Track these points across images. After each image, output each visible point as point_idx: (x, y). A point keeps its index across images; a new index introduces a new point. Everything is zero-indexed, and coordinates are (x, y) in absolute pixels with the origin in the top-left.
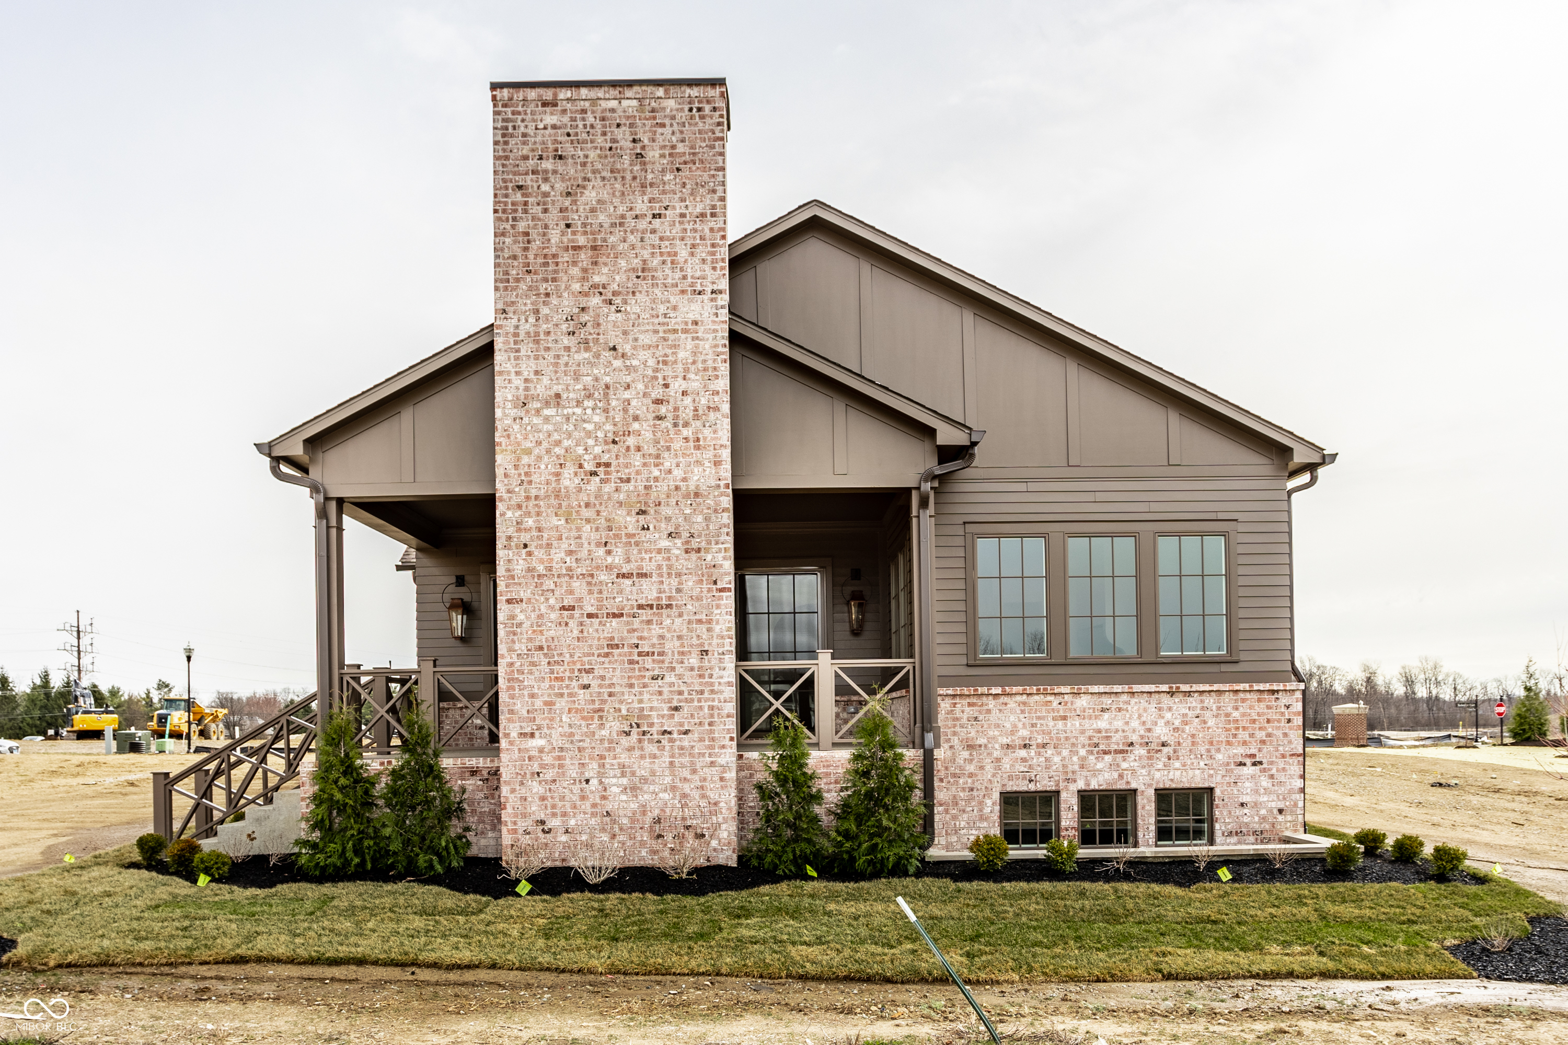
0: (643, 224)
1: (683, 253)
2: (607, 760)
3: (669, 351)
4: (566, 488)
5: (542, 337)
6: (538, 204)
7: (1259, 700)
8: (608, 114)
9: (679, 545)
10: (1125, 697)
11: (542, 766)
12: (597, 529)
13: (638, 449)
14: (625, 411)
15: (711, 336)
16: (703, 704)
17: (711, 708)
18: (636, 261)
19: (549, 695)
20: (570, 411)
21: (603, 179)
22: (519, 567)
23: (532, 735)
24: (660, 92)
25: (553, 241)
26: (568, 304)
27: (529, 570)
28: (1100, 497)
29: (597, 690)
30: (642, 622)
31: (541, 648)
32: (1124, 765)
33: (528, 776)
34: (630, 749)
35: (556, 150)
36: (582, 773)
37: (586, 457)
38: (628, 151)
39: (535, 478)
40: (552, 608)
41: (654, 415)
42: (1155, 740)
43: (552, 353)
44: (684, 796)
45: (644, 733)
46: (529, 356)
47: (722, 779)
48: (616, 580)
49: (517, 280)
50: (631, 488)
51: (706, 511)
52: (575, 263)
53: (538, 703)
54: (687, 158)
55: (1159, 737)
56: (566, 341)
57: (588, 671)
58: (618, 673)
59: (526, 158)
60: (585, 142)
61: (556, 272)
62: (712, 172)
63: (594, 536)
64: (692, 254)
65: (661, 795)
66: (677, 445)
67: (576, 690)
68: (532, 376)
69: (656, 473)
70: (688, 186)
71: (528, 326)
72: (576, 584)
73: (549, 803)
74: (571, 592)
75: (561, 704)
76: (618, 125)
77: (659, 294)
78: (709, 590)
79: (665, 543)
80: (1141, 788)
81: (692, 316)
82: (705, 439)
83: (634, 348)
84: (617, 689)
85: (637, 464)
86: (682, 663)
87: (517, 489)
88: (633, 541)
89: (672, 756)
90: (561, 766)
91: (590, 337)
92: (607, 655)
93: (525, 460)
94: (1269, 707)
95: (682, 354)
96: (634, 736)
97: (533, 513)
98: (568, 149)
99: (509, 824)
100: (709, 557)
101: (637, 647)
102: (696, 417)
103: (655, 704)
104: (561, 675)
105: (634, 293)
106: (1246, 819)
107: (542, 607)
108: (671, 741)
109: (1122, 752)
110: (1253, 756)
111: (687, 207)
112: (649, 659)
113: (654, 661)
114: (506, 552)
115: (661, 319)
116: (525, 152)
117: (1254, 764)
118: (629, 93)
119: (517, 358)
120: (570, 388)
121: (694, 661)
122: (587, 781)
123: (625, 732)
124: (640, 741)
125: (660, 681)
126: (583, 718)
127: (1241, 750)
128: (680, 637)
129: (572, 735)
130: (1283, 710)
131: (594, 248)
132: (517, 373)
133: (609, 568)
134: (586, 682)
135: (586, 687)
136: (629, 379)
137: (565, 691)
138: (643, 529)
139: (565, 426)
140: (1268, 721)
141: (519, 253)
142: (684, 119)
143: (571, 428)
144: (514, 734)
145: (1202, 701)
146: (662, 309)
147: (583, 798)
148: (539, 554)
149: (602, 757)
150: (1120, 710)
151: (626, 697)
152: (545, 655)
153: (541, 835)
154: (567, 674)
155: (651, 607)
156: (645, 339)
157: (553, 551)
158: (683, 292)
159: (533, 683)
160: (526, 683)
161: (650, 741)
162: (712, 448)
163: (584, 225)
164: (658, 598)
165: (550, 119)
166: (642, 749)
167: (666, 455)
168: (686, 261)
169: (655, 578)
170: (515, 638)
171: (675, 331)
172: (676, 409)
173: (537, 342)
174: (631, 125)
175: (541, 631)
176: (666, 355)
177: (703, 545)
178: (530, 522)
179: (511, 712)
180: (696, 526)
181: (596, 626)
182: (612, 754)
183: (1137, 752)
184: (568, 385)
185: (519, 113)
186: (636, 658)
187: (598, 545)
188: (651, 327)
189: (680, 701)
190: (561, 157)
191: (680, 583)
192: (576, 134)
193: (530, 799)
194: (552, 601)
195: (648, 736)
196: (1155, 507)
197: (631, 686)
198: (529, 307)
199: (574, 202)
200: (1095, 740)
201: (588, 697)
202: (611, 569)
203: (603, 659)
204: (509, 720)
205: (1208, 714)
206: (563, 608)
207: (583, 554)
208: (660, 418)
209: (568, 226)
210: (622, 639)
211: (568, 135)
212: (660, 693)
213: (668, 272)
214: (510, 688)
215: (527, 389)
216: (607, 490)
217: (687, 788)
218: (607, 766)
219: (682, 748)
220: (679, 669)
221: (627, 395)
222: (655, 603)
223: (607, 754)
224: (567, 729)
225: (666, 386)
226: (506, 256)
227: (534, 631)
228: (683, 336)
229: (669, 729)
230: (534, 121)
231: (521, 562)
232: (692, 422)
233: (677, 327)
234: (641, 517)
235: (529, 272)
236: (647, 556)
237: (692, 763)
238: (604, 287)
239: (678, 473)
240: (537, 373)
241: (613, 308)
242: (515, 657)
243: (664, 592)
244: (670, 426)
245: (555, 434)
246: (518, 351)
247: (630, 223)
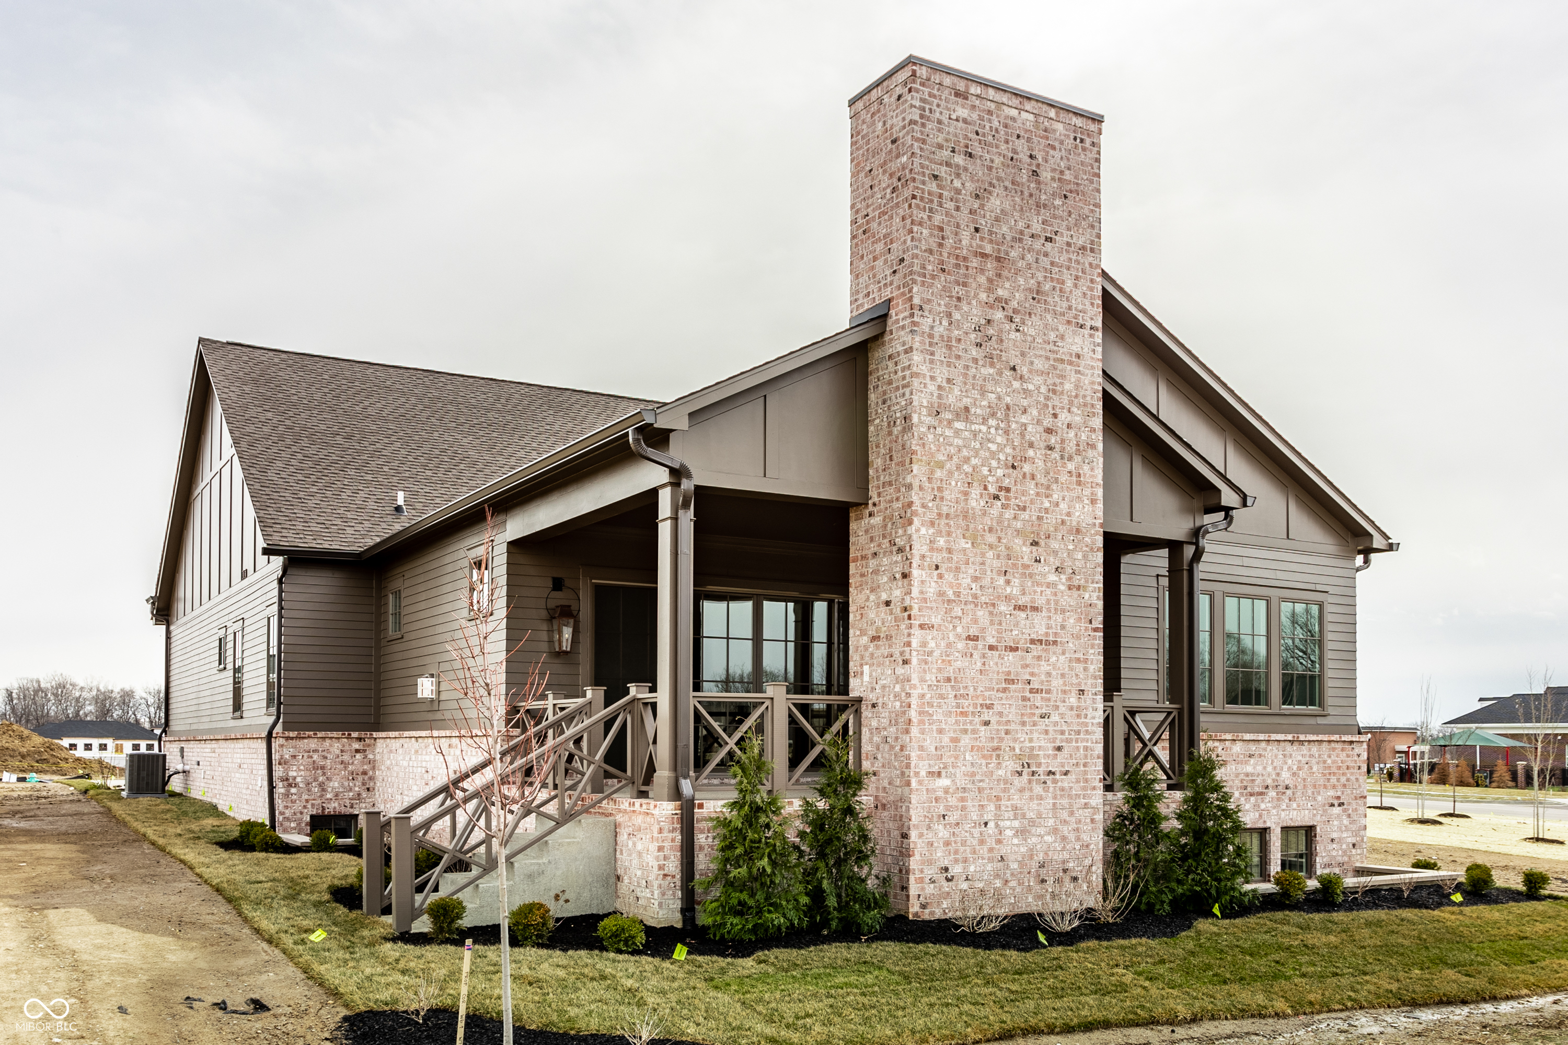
0: (1038, 245)
1: (1069, 283)
2: (1003, 802)
3: (1058, 381)
4: (973, 509)
5: (954, 343)
6: (952, 200)
7: (1343, 750)
8: (1010, 123)
9: (1064, 580)
10: (1263, 744)
11: (948, 808)
12: (998, 557)
13: (1033, 477)
14: (1022, 435)
15: (1089, 372)
16: (1079, 744)
17: (1086, 748)
18: (1032, 281)
19: (955, 731)
20: (977, 427)
21: (1006, 188)
22: (932, 590)
23: (939, 774)
24: (1052, 113)
25: (964, 243)
26: (976, 314)
27: (941, 594)
28: (1247, 562)
29: (995, 727)
30: (1034, 657)
31: (949, 680)
32: (1263, 806)
33: (935, 819)
34: (1022, 790)
35: (967, 147)
36: (982, 815)
37: (990, 479)
38: (1026, 166)
39: (946, 494)
40: (958, 636)
41: (1045, 444)
42: (1281, 784)
43: (962, 362)
44: (1064, 838)
45: (1033, 773)
46: (942, 361)
47: (1092, 821)
48: (1013, 612)
49: (933, 277)
50: (1027, 517)
51: (1085, 549)
52: (982, 271)
53: (946, 740)
54: (1072, 187)
55: (1284, 781)
56: (974, 352)
57: (990, 707)
58: (1013, 710)
59: (940, 147)
60: (991, 145)
61: (966, 276)
62: (1091, 207)
63: (996, 563)
64: (1076, 286)
65: (1046, 838)
66: (1063, 478)
67: (978, 726)
68: (944, 384)
69: (1047, 505)
70: (1073, 216)
71: (941, 329)
72: (980, 613)
73: (952, 848)
74: (975, 621)
75: (966, 740)
76: (1018, 137)
77: (1050, 320)
78: (1086, 629)
79: (1053, 578)
80: (1273, 826)
81: (1075, 349)
82: (1085, 475)
83: (1030, 371)
84: (1012, 727)
85: (1032, 492)
86: (1064, 702)
87: (930, 505)
88: (1027, 572)
89: (1055, 798)
90: (963, 808)
91: (994, 352)
92: (1005, 690)
93: (938, 474)
94: (1348, 756)
95: (1068, 386)
96: (1025, 776)
97: (944, 533)
98: (977, 150)
99: (917, 872)
100: (1087, 596)
101: (1029, 683)
102: (1078, 452)
103: (1042, 743)
104: (966, 709)
105: (1030, 314)
106: (1334, 853)
107: (951, 635)
108: (1055, 782)
109: (1261, 794)
110: (1339, 798)
111: (1072, 236)
112: (1038, 696)
113: (1042, 698)
114: (920, 571)
115: (1051, 347)
116: (940, 140)
117: (1339, 805)
118: (1028, 106)
119: (932, 362)
120: (977, 403)
121: (1073, 700)
122: (986, 824)
123: (1018, 772)
124: (1030, 782)
125: (1046, 720)
126: (984, 757)
127: (1331, 793)
128: (1063, 675)
129: (973, 774)
130: (1356, 758)
131: (998, 259)
132: (932, 378)
133: (1008, 598)
134: (987, 719)
135: (987, 723)
136: (1025, 403)
137: (969, 727)
138: (1036, 561)
139: (973, 443)
140: (1348, 768)
141: (935, 247)
142: (1070, 147)
143: (978, 446)
144: (923, 773)
145: (1310, 750)
146: (1052, 336)
147: (982, 842)
148: (949, 577)
149: (998, 798)
150: (1260, 755)
151: (1019, 735)
152: (952, 687)
153: (945, 884)
154: (971, 709)
155: (1040, 641)
156: (1039, 364)
157: (961, 576)
158: (1069, 322)
159: (941, 718)
160: (935, 717)
161: (1038, 781)
162: (1089, 485)
163: (991, 232)
164: (1047, 634)
165: (962, 112)
166: (1031, 790)
167: (1054, 487)
168: (1071, 292)
169: (1044, 614)
170: (927, 667)
171: (1062, 361)
172: (1063, 441)
173: (949, 348)
174: (1029, 140)
175: (949, 661)
176: (1055, 384)
177: (1082, 582)
178: (941, 542)
179: (921, 748)
180: (1077, 563)
181: (996, 660)
182: (1006, 795)
183: (1270, 794)
184: (976, 399)
185: (934, 96)
186: (1028, 694)
187: (999, 574)
188: (1043, 353)
189: (1062, 741)
190: (970, 155)
191: (1064, 620)
192: (984, 135)
193: (935, 844)
194: (959, 629)
195: (1036, 777)
196: (1280, 575)
197: (1023, 724)
198: (943, 308)
199: (982, 206)
200: (1245, 783)
201: (988, 735)
202: (1010, 600)
203: (1001, 695)
204: (920, 758)
205: (1314, 761)
206: (969, 638)
207: (986, 582)
208: (1051, 448)
209: (977, 230)
210: (1017, 674)
211: (977, 134)
212: (1047, 732)
213: (1057, 299)
214: (921, 722)
215: (940, 397)
216: (1007, 516)
217: (1065, 830)
218: (1003, 808)
219: (1062, 789)
220: (1062, 709)
221: (1024, 419)
222: (1044, 639)
223: (1002, 795)
224: (969, 769)
225: (1055, 416)
226: (924, 248)
227: (943, 661)
228: (1069, 367)
229: (1053, 770)
230: (948, 109)
231: (933, 584)
232: (1075, 457)
233: (1063, 357)
234: (1034, 548)
235: (943, 270)
236: (1039, 590)
237: (1071, 805)
238: (1006, 303)
239: (1063, 506)
240: (949, 381)
241: (1014, 326)
242: (925, 687)
243: (1052, 628)
244: (1058, 458)
245: (964, 450)
246: (932, 354)
247: (1028, 241)
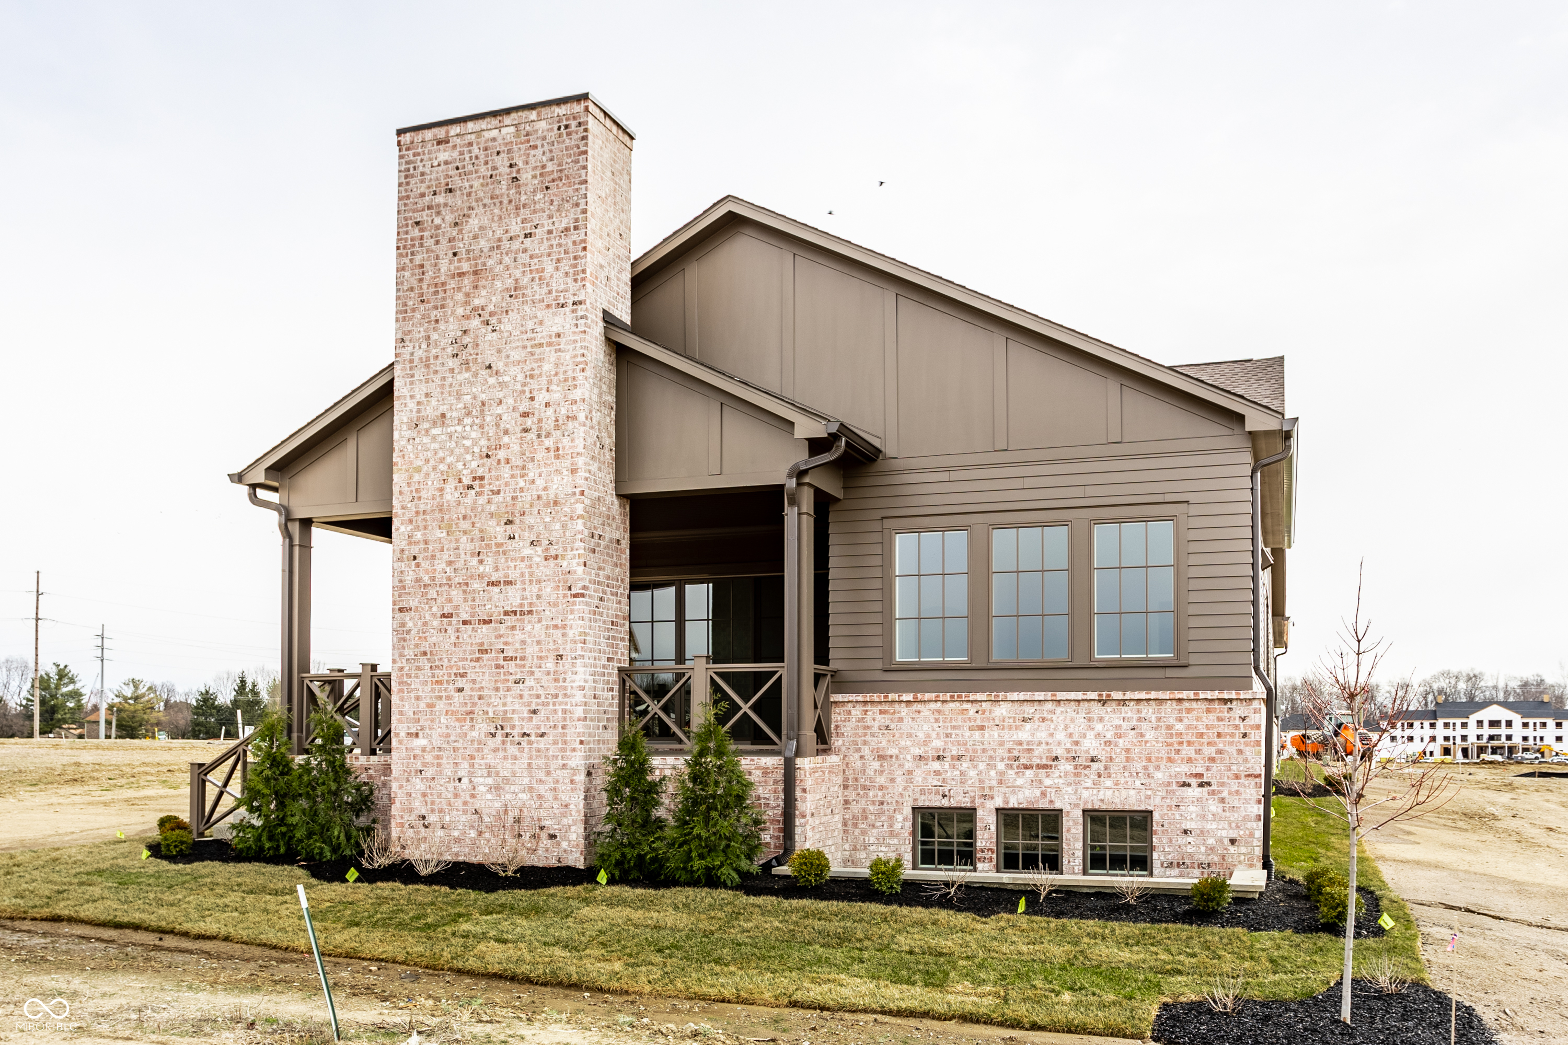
0: (516, 245)
1: (549, 268)
2: (476, 761)
3: (535, 365)
4: (448, 502)
5: (432, 361)
6: (432, 237)
7: (1208, 711)
8: (490, 144)
9: (540, 552)
10: (1049, 706)
11: (425, 764)
12: (472, 540)
13: (508, 461)
14: (498, 425)
15: (571, 347)
16: (557, 707)
17: (564, 711)
18: (510, 281)
19: (431, 698)
20: (453, 429)
21: (485, 205)
22: (409, 578)
23: (417, 735)
24: (533, 115)
25: (442, 270)
26: (452, 328)
27: (418, 580)
28: (1028, 483)
29: (469, 693)
30: (507, 628)
31: (425, 653)
32: (1048, 782)
33: (413, 773)
34: (496, 750)
35: (447, 185)
36: (456, 772)
37: (465, 472)
38: (506, 177)
39: (423, 494)
40: (434, 615)
41: (521, 428)
42: (1083, 754)
43: (439, 376)
44: (540, 797)
45: (507, 735)
46: (421, 380)
47: (572, 781)
48: (486, 588)
49: (413, 310)
50: (501, 500)
51: (563, 519)
52: (459, 289)
53: (422, 705)
54: (555, 175)
55: (1087, 752)
56: (451, 363)
57: (463, 675)
58: (487, 677)
59: (423, 195)
60: (471, 173)
61: (444, 299)
62: (577, 186)
63: (470, 547)
64: (557, 269)
65: (520, 795)
66: (540, 455)
67: (452, 693)
68: (423, 399)
69: (522, 484)
70: (555, 203)
71: (421, 351)
72: (454, 593)
73: (429, 799)
74: (450, 601)
75: (441, 706)
76: (498, 153)
77: (528, 310)
78: (565, 596)
79: (528, 551)
80: (1066, 808)
81: (555, 330)
82: (564, 448)
83: (506, 365)
84: (485, 692)
85: (506, 476)
86: (540, 667)
87: (409, 505)
88: (501, 550)
89: (531, 758)
90: (439, 765)
91: (470, 358)
92: (478, 660)
93: (417, 477)
94: (1220, 719)
95: (546, 367)
96: (499, 738)
97: (421, 527)
98: (457, 182)
99: (397, 817)
100: (565, 564)
101: (503, 652)
102: (557, 427)
103: (517, 707)
104: (441, 678)
105: (507, 311)
106: (1190, 849)
107: (427, 615)
108: (530, 743)
109: (1045, 767)
110: (1200, 775)
111: (553, 223)
112: (512, 663)
113: (516, 665)
114: (399, 564)
115: (529, 335)
116: (422, 190)
117: (1201, 785)
118: (508, 120)
119: (412, 383)
120: (453, 407)
121: (550, 665)
122: (460, 780)
123: (491, 734)
124: (504, 743)
125: (521, 685)
126: (458, 720)
127: (1184, 768)
128: (538, 642)
129: (448, 735)
130: (1237, 722)
131: (476, 273)
132: (412, 397)
133: (481, 576)
134: (461, 686)
135: (460, 690)
136: (501, 395)
137: (444, 694)
138: (510, 538)
139: (448, 444)
140: (1219, 735)
141: (415, 284)
142: (553, 139)
143: (453, 445)
144: (403, 734)
145: (1139, 711)
146: (530, 325)
147: (456, 796)
148: (425, 565)
149: (472, 757)
150: (1044, 719)
151: (493, 700)
152: (428, 659)
153: (423, 830)
154: (446, 678)
155: (515, 613)
156: (516, 355)
157: (436, 562)
158: (548, 306)
159: (418, 686)
160: (413, 686)
161: (512, 743)
162: (569, 457)
163: (468, 252)
164: (522, 605)
165: (443, 156)
166: (505, 750)
167: (530, 465)
168: (551, 276)
169: (519, 586)
170: (405, 644)
171: (541, 345)
172: (540, 421)
173: (428, 366)
174: (509, 151)
175: (425, 638)
176: (533, 369)
177: (560, 552)
178: (419, 535)
179: (401, 713)
180: (554, 533)
181: (470, 632)
182: (480, 754)
183: (1062, 768)
184: (452, 405)
185: (419, 154)
186: (502, 662)
187: (472, 555)
188: (520, 344)
189: (538, 704)
190: (451, 191)
191: (540, 590)
192: (464, 167)
193: (413, 795)
194: (435, 609)
195: (510, 738)
196: (1090, 491)
197: (497, 689)
198: (423, 334)
199: (460, 231)
200: (1016, 754)
201: (462, 700)
202: (482, 578)
203: (474, 664)
204: (399, 721)
205: (1145, 726)
206: (443, 616)
207: (460, 564)
208: (526, 430)
209: (455, 254)
210: (491, 644)
211: (457, 168)
212: (521, 696)
213: (536, 288)
214: (401, 691)
215: (419, 411)
216: (480, 502)
217: (542, 789)
218: (476, 766)
219: (539, 750)
220: (538, 674)
221: (499, 410)
222: (518, 610)
223: (476, 754)
224: (444, 730)
225: (532, 399)
226: (405, 288)
227: (420, 638)
228: (548, 349)
229: (528, 732)
230: (430, 159)
231: (411, 573)
232: (553, 432)
233: (542, 341)
234: (508, 527)
235: (422, 301)
236: (512, 565)
237: (547, 765)
238: (483, 310)
239: (540, 483)
240: (427, 395)
241: (490, 328)
242: (404, 661)
243: (527, 598)
244: (535, 438)
245: (440, 452)
246: (412, 376)
247: (506, 244)
